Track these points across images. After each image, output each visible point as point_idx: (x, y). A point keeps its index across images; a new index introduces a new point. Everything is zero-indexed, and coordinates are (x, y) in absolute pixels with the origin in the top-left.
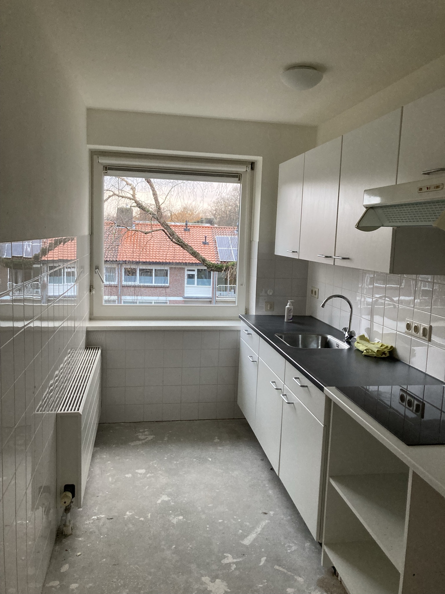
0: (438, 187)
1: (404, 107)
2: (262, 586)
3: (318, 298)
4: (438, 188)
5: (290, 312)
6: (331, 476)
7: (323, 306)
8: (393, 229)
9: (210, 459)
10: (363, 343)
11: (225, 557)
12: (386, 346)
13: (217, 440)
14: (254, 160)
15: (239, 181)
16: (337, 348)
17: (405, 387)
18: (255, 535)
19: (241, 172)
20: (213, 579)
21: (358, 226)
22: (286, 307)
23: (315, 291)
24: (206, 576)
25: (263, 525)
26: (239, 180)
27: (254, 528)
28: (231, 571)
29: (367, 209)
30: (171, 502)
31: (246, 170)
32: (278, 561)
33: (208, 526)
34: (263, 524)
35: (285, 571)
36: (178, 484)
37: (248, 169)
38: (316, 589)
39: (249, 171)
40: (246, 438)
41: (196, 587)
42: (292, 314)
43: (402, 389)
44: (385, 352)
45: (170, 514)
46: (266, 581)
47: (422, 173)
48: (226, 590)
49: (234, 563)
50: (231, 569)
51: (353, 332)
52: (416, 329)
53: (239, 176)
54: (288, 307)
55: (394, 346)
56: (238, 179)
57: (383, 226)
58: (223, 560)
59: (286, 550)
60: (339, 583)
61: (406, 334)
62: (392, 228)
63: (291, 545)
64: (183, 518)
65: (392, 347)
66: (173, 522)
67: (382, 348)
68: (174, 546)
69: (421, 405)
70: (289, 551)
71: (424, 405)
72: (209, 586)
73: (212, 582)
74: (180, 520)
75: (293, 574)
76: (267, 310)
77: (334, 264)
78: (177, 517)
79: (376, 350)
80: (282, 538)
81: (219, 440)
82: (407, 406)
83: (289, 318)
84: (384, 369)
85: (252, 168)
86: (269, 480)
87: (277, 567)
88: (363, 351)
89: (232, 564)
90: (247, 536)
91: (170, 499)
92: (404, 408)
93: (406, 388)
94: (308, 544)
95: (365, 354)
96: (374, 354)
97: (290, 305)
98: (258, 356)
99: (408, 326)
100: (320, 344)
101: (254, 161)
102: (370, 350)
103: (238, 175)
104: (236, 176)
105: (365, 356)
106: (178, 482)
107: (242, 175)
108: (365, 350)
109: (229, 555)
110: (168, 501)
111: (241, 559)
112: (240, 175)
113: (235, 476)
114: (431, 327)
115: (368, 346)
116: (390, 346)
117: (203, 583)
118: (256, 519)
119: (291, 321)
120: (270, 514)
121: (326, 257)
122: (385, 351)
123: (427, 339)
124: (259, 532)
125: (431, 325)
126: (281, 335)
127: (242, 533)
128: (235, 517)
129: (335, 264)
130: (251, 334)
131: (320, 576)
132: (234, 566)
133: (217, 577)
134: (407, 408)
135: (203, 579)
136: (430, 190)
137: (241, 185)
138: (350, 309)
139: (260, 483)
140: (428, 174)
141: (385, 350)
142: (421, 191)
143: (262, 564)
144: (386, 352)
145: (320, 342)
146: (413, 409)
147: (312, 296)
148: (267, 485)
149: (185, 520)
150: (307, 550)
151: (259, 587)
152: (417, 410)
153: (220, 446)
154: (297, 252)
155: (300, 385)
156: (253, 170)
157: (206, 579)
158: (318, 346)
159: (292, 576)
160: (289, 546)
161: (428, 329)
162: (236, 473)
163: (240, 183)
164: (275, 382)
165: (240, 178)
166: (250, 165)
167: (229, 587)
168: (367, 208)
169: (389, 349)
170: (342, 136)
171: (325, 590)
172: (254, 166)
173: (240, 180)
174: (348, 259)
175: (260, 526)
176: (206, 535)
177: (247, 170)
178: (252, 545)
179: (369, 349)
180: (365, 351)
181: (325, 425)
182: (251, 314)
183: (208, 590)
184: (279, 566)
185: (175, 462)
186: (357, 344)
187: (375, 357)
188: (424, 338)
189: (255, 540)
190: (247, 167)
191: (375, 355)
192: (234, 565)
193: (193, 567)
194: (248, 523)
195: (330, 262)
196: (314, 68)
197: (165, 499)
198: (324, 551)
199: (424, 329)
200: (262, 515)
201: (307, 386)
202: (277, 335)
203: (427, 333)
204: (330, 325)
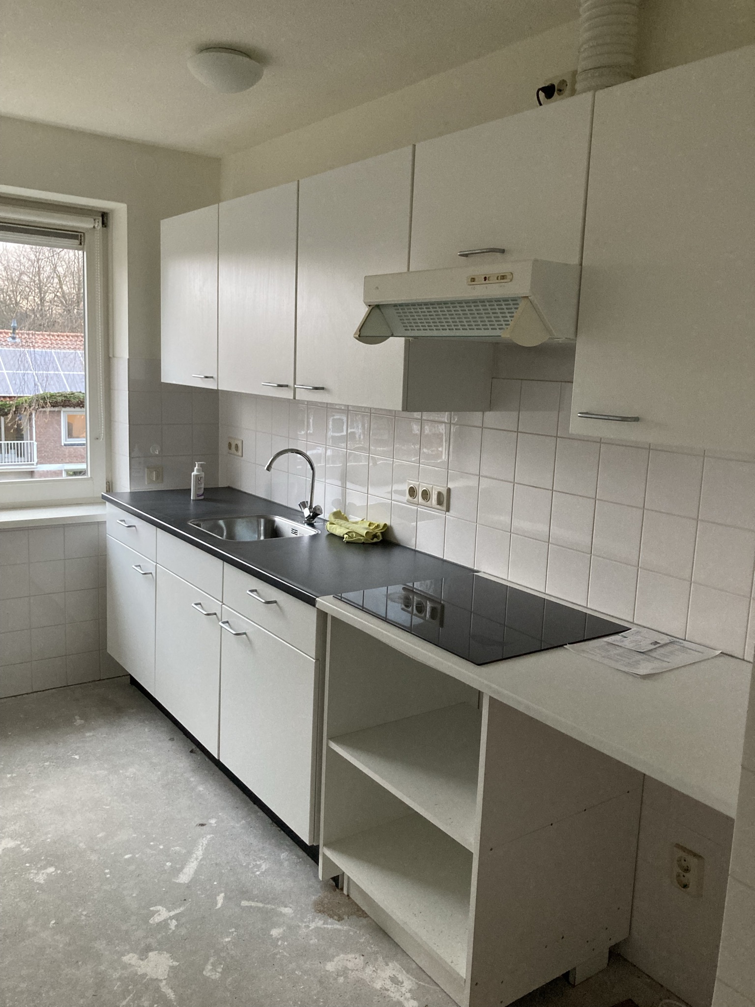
0: (503, 277)
1: (416, 147)
2: (230, 939)
3: (242, 456)
4: (503, 279)
5: (200, 482)
6: (331, 738)
7: (269, 469)
8: (406, 341)
9: (77, 757)
10: (342, 523)
11: (153, 914)
12: (376, 525)
13: (79, 722)
14: (108, 209)
15: (80, 246)
16: (294, 535)
17: (410, 584)
18: (195, 862)
19: (82, 228)
20: (144, 953)
21: (359, 336)
22: (192, 474)
23: (237, 445)
24: (129, 953)
25: (205, 845)
26: (81, 244)
27: (190, 853)
28: (171, 931)
29: (371, 308)
30: (23, 847)
31: (94, 227)
32: (245, 893)
33: (107, 871)
34: (204, 842)
35: (260, 905)
36: (26, 812)
37: (98, 225)
38: (315, 918)
39: (99, 228)
40: (132, 709)
41: (116, 975)
42: (203, 486)
43: (404, 588)
44: (377, 535)
45: (28, 870)
46: (233, 930)
47: (459, 254)
48: (171, 964)
49: (171, 918)
50: (170, 929)
51: (318, 507)
52: (426, 495)
53: (81, 237)
54: (196, 475)
55: (388, 523)
56: (77, 242)
57: (392, 335)
58: (152, 919)
59: (253, 873)
60: (347, 898)
61: (409, 503)
62: (403, 339)
63: (258, 863)
64: (55, 870)
65: (385, 525)
66: (38, 881)
67: (371, 528)
68: (53, 922)
69: (439, 607)
70: (258, 873)
71: (443, 607)
72: (140, 967)
73: (142, 960)
74: (49, 875)
75: (273, 907)
76: (151, 481)
77: (294, 398)
78: (43, 872)
79: (364, 533)
80: (241, 857)
81: (83, 721)
82: (415, 611)
83: (198, 493)
84: (377, 560)
85: (104, 224)
86: (193, 771)
87: (244, 903)
88: (342, 535)
89: (169, 921)
90: (182, 868)
91: (19, 843)
92: (410, 615)
93: (412, 586)
94: (284, 854)
95: (347, 540)
96: (362, 538)
97: (198, 470)
98: (155, 564)
99: (412, 492)
100: (262, 532)
101: (105, 211)
102: (354, 534)
103: (77, 233)
104: (75, 237)
105: (348, 542)
106: (26, 809)
107: (86, 235)
108: (346, 534)
109: (159, 908)
110: (16, 847)
111: (182, 909)
112: (81, 234)
113: (132, 776)
114: (449, 490)
115: (349, 527)
116: (382, 525)
117: (125, 967)
118: (190, 837)
119: (202, 497)
120: (211, 823)
121: (280, 386)
122: (377, 533)
123: (444, 508)
124: (200, 858)
125: (448, 486)
126: (198, 522)
127: (171, 866)
128: (152, 843)
129: (296, 399)
130: (135, 526)
131: (316, 897)
132: (174, 923)
133: (148, 949)
134: (416, 615)
135: (125, 959)
136: (491, 282)
137: (85, 253)
138: (311, 471)
139: (179, 778)
140: (466, 255)
141: (377, 531)
142: (473, 283)
143: (219, 905)
144: (379, 534)
145: (262, 528)
146: (425, 616)
147: (231, 454)
148: (192, 779)
149: (59, 872)
150: (286, 864)
151: (226, 942)
152: (433, 616)
153: (90, 731)
154: (212, 377)
155: (264, 601)
156: (105, 227)
157: (131, 958)
158: (259, 536)
159: (273, 909)
160: (256, 866)
161: (445, 493)
162: (132, 770)
163: (83, 249)
164: (200, 604)
165: (83, 240)
166: (101, 218)
167: (173, 958)
168: (369, 306)
169: (381, 530)
170: (298, 181)
171: (328, 915)
172: (107, 219)
173: (83, 243)
174: (323, 388)
175: (200, 846)
176: (107, 887)
177: (96, 226)
178: (194, 881)
179: (352, 532)
180: (345, 536)
181: (317, 660)
182: (119, 492)
183: (139, 974)
184: (248, 901)
185: (9, 776)
186: (331, 526)
187: (363, 543)
188: (438, 507)
189: (197, 872)
190: (95, 220)
191: (363, 541)
192: (174, 921)
193: (100, 945)
194: (178, 848)
195: (287, 394)
196: (248, 55)
197: (9, 846)
198: (324, 855)
199: (439, 494)
200: (199, 828)
201: (275, 602)
202: (191, 523)
203: (444, 500)
204: (270, 499)
